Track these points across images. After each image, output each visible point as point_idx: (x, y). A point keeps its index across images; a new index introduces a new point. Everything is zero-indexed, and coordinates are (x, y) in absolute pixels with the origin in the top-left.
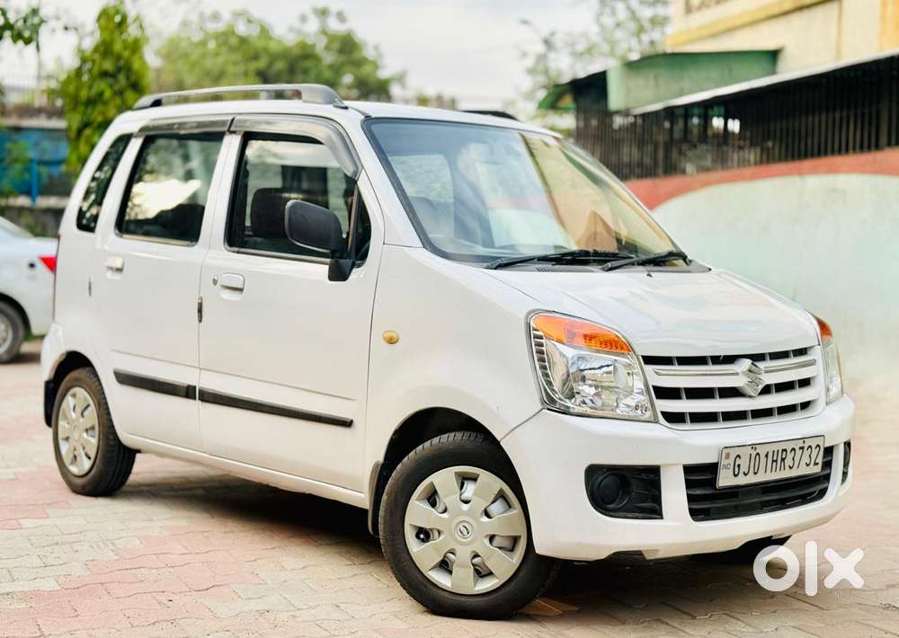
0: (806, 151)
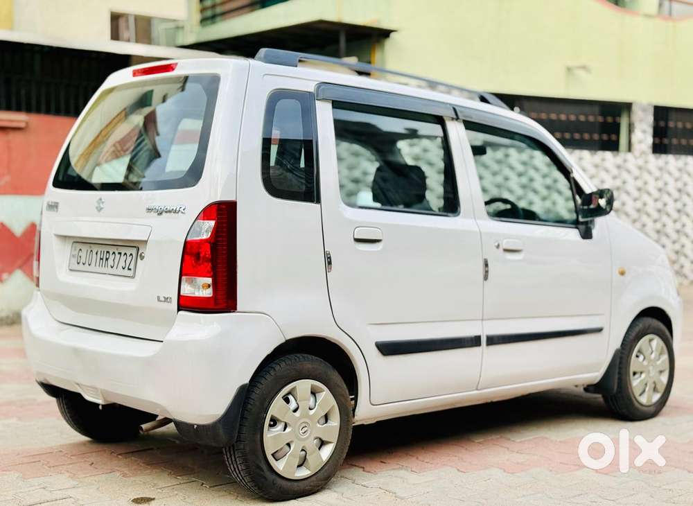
0: (38, 103)
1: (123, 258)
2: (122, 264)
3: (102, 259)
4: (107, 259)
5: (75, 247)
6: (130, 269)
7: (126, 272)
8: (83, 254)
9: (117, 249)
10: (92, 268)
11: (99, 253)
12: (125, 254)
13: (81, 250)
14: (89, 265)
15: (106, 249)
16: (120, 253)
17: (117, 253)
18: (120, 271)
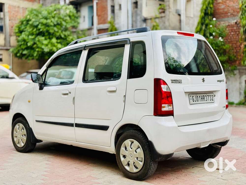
1: (210, 97)
2: (210, 99)
3: (202, 98)
4: (204, 98)
5: (191, 96)
6: (213, 100)
7: (212, 101)
8: (194, 98)
9: (207, 94)
10: (199, 102)
11: (200, 97)
12: (210, 95)
13: (193, 96)
14: (198, 101)
15: (203, 95)
16: (208, 96)
17: (207, 96)
18: (209, 101)
